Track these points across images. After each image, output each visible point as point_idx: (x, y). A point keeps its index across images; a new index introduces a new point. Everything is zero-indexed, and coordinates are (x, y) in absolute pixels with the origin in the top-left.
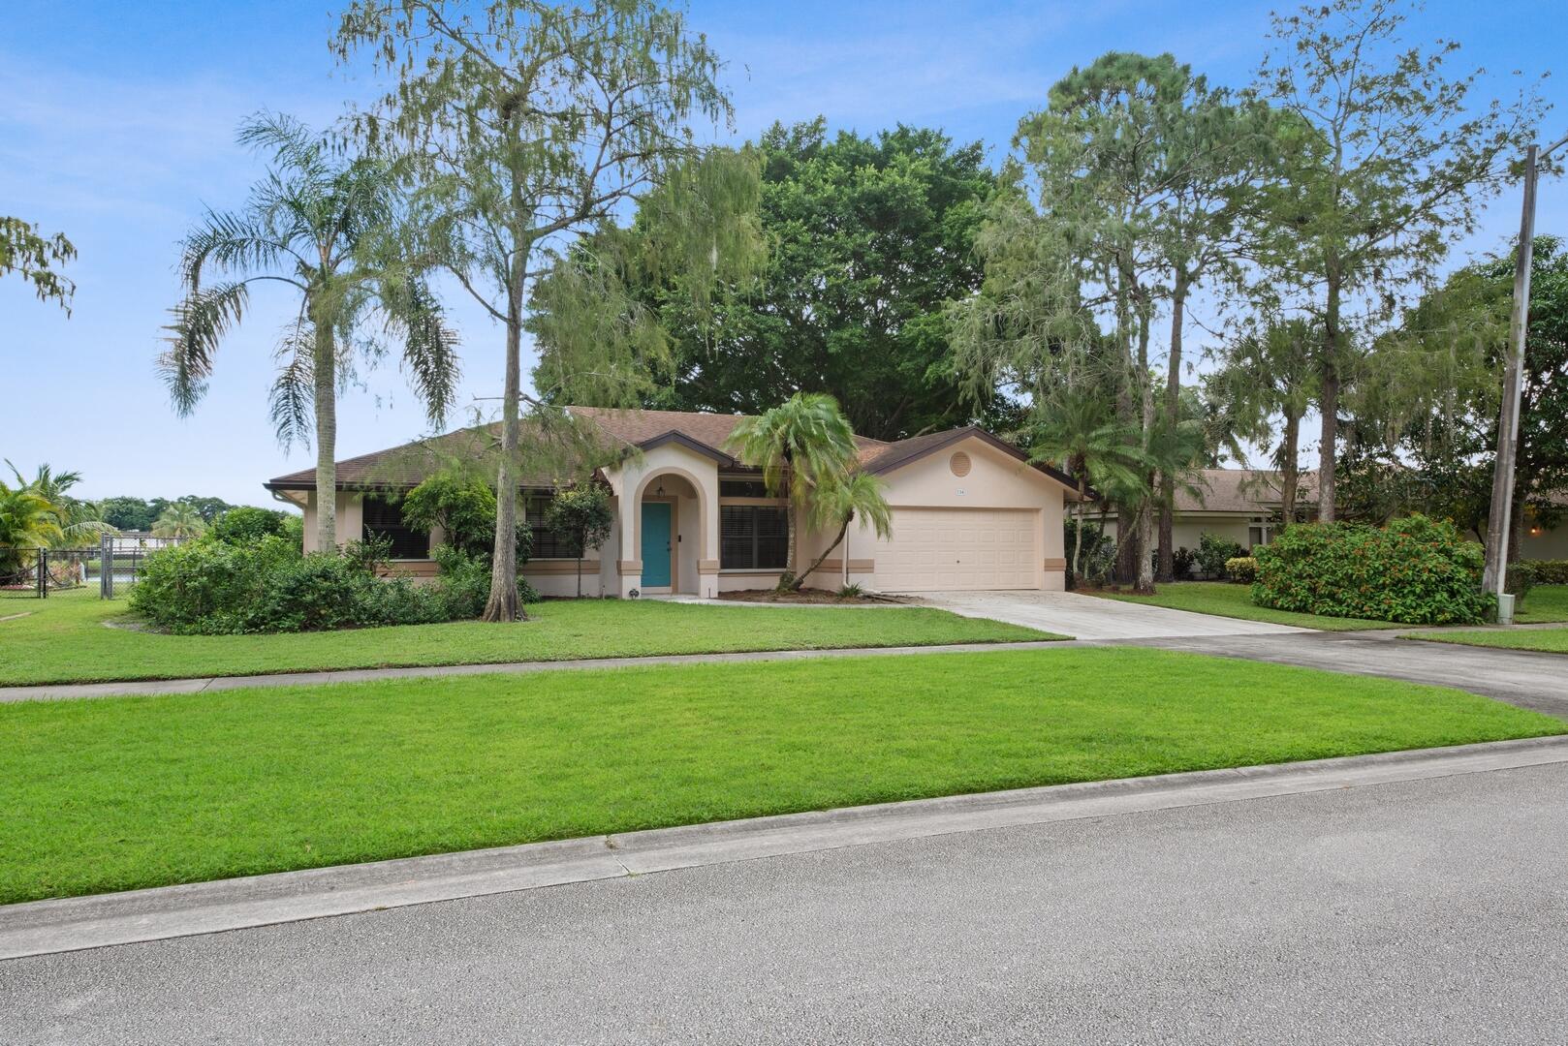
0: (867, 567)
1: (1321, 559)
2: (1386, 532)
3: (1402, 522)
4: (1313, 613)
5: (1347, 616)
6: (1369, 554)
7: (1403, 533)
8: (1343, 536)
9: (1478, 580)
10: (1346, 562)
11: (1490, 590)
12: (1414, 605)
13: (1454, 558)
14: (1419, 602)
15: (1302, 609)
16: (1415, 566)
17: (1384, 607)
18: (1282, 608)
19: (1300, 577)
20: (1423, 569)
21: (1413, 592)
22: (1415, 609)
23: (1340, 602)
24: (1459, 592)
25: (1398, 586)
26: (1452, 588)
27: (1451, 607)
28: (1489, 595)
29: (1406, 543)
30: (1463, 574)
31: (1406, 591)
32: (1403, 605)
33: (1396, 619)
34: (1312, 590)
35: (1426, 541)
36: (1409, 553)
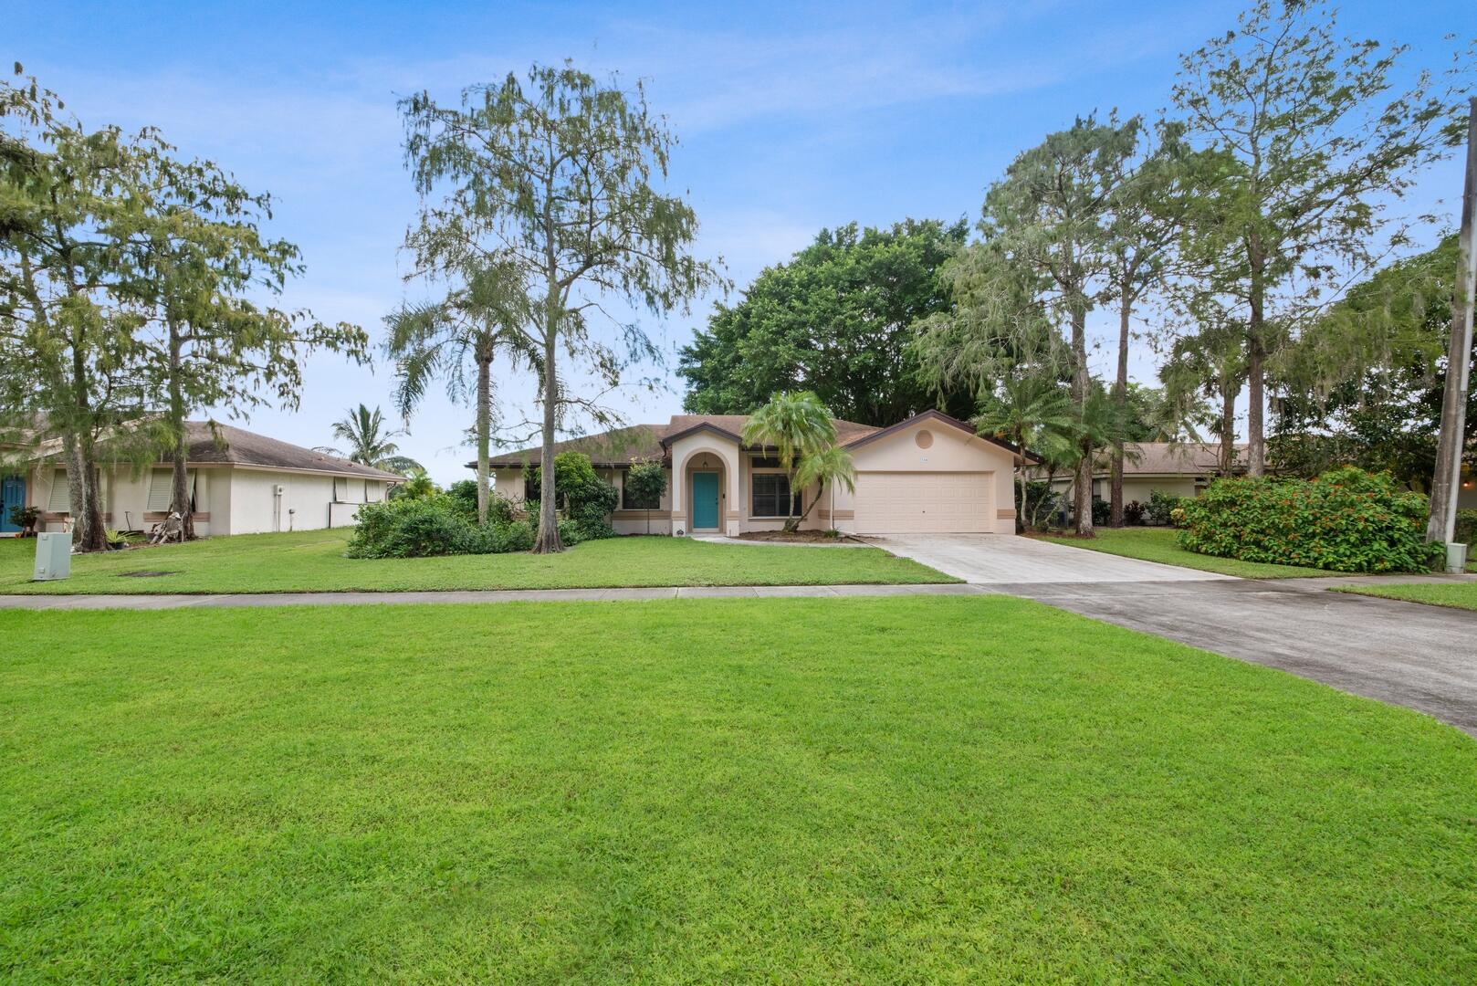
0: (848, 515)
1: (1247, 509)
2: (1316, 484)
3: (1333, 475)
4: (1237, 558)
5: (1273, 562)
6: (1297, 504)
7: (1335, 484)
8: (1270, 488)
9: (1422, 529)
10: (1272, 512)
11: (1436, 539)
12: (1348, 553)
13: (1394, 508)
14: (1353, 550)
15: (1226, 554)
16: (1349, 516)
17: (1312, 554)
18: (1206, 553)
19: (1224, 525)
20: (1359, 519)
21: (1348, 542)
22: (1349, 557)
23: (1266, 549)
24: (1399, 540)
25: (1330, 535)
26: (1392, 537)
27: (1391, 556)
28: (1436, 544)
29: (1339, 493)
30: (1404, 523)
31: (1338, 540)
32: (1335, 553)
33: (1327, 567)
34: (1237, 537)
35: (1361, 491)
36: (1342, 504)
